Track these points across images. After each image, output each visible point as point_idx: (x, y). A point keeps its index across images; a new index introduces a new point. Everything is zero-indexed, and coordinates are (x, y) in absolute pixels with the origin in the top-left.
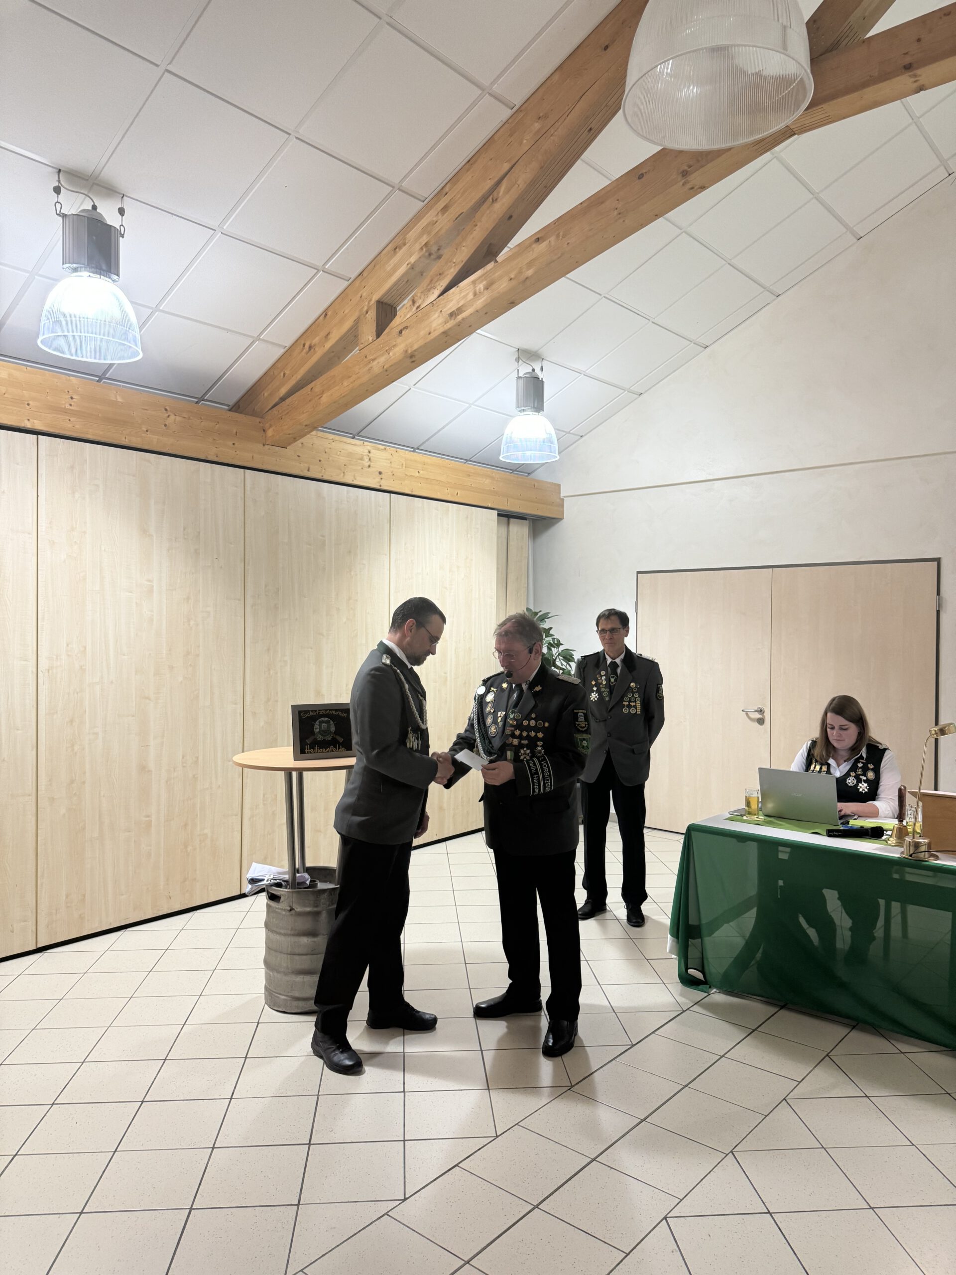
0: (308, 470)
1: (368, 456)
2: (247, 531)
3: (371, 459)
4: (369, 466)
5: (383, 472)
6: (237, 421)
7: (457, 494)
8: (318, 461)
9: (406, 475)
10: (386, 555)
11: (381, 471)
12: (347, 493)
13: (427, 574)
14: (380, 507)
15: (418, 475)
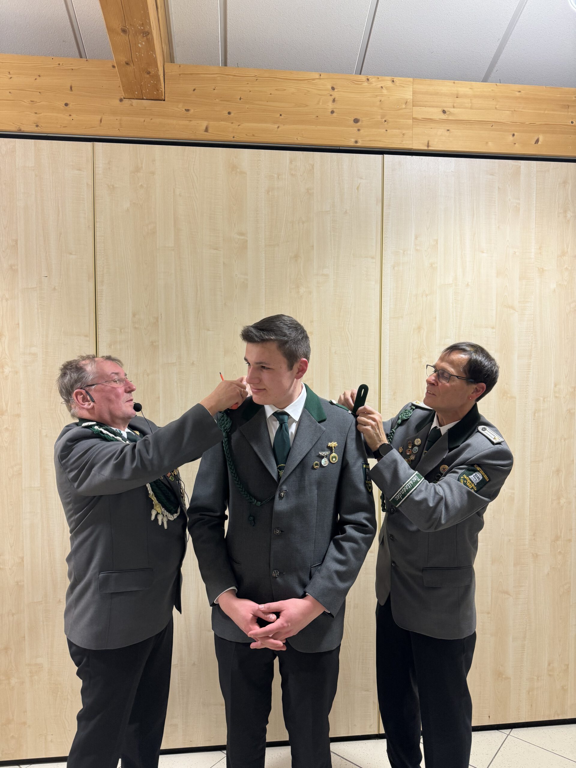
0: (206, 130)
1: (331, 95)
2: (97, 234)
3: (336, 100)
4: (332, 112)
5: (364, 119)
6: (72, 69)
7: (537, 141)
8: (227, 114)
9: (413, 118)
10: (373, 258)
11: (358, 117)
12: (291, 162)
13: (468, 285)
14: (361, 178)
15: (444, 117)
